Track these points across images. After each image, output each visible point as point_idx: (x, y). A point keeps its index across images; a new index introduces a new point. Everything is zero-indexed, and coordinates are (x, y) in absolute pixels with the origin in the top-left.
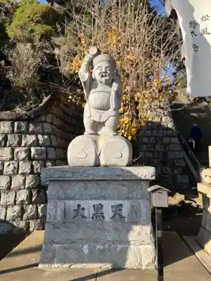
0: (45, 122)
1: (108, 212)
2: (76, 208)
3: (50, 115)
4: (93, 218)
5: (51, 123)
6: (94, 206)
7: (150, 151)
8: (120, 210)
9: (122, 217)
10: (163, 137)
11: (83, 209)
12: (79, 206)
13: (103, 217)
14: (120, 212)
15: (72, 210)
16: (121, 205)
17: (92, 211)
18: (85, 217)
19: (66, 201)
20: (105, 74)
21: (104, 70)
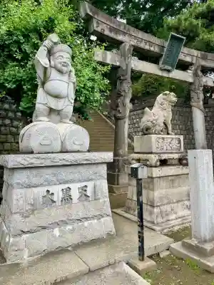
1: (75, 194)
2: (45, 194)
4: (62, 201)
6: (63, 190)
8: (86, 191)
9: (86, 195)
11: (53, 194)
12: (48, 191)
13: (71, 199)
14: (85, 193)
15: (41, 196)
16: (86, 186)
17: (61, 195)
18: (55, 202)
19: (34, 188)
20: (65, 65)
21: (65, 60)
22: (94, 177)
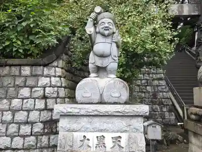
0: (57, 67)
1: (109, 143)
2: (82, 139)
3: (61, 62)
4: (96, 147)
5: (62, 68)
6: (97, 137)
7: (142, 92)
8: (119, 141)
9: (119, 146)
10: (153, 80)
11: (88, 140)
12: (84, 137)
13: (105, 147)
14: (118, 143)
15: (79, 140)
16: (120, 137)
17: (96, 142)
18: (90, 147)
19: (74, 133)
20: (107, 29)
21: (107, 25)
22: (128, 129)
